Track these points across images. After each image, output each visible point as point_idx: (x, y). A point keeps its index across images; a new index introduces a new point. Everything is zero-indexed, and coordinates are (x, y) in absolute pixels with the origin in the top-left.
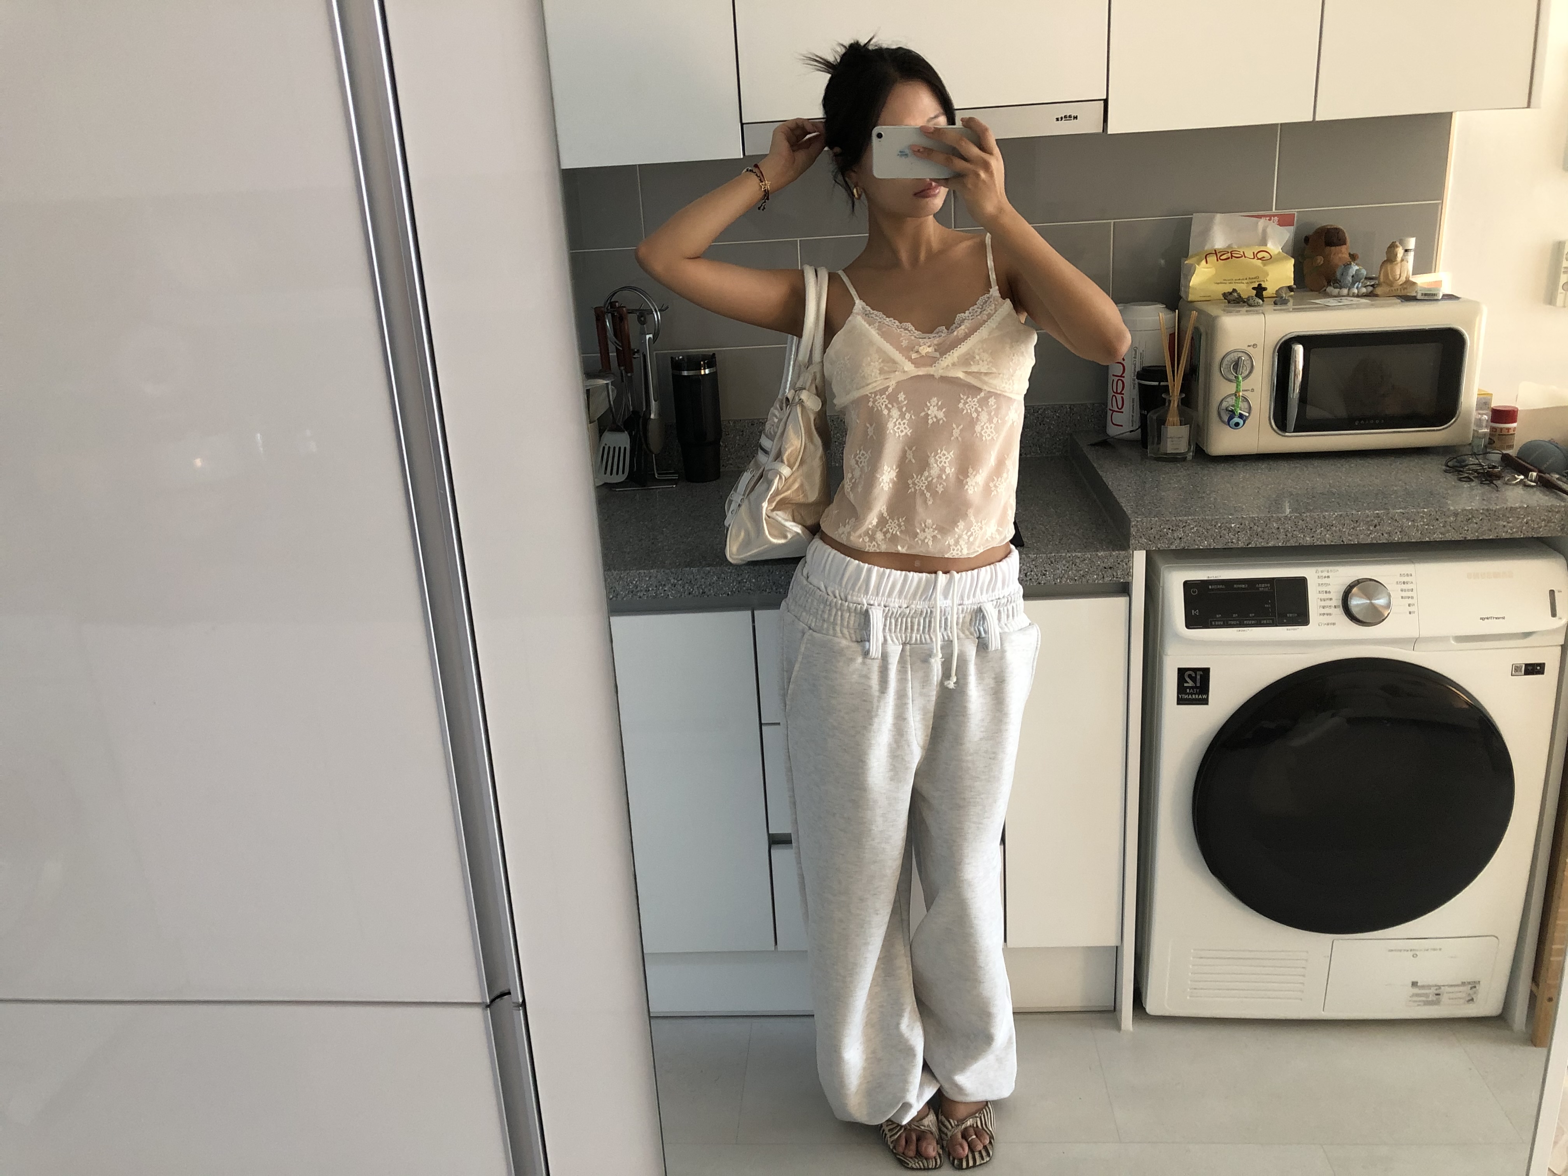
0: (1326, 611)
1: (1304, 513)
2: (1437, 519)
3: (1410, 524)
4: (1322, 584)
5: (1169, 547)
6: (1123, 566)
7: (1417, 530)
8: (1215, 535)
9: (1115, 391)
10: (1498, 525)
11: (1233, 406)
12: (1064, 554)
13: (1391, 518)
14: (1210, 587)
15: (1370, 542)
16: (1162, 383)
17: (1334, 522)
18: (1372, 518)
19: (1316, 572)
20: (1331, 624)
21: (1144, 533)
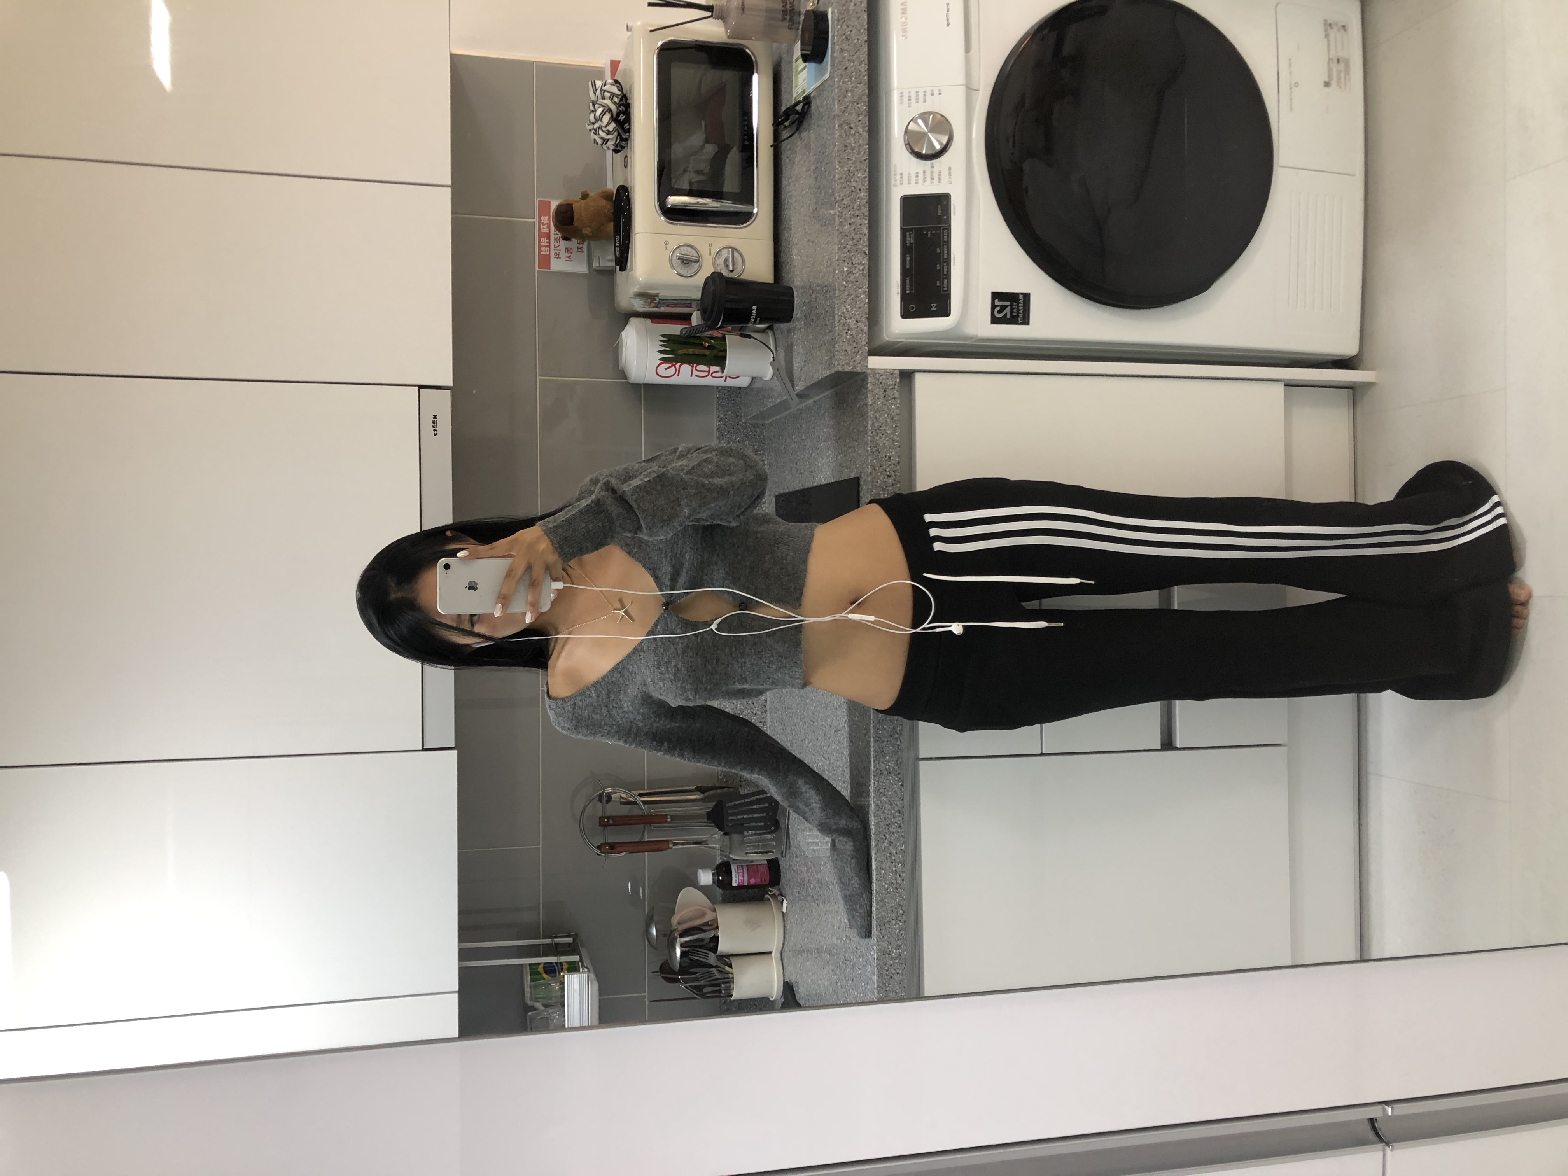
0: (936, 176)
1: (835, 199)
2: (846, 68)
3: (849, 95)
4: (908, 180)
5: (865, 333)
6: (883, 379)
7: (856, 87)
8: (855, 287)
10: (854, 10)
12: (869, 438)
13: (843, 112)
14: (908, 292)
15: (867, 133)
17: (846, 169)
19: (895, 186)
20: (949, 172)
21: (850, 358)
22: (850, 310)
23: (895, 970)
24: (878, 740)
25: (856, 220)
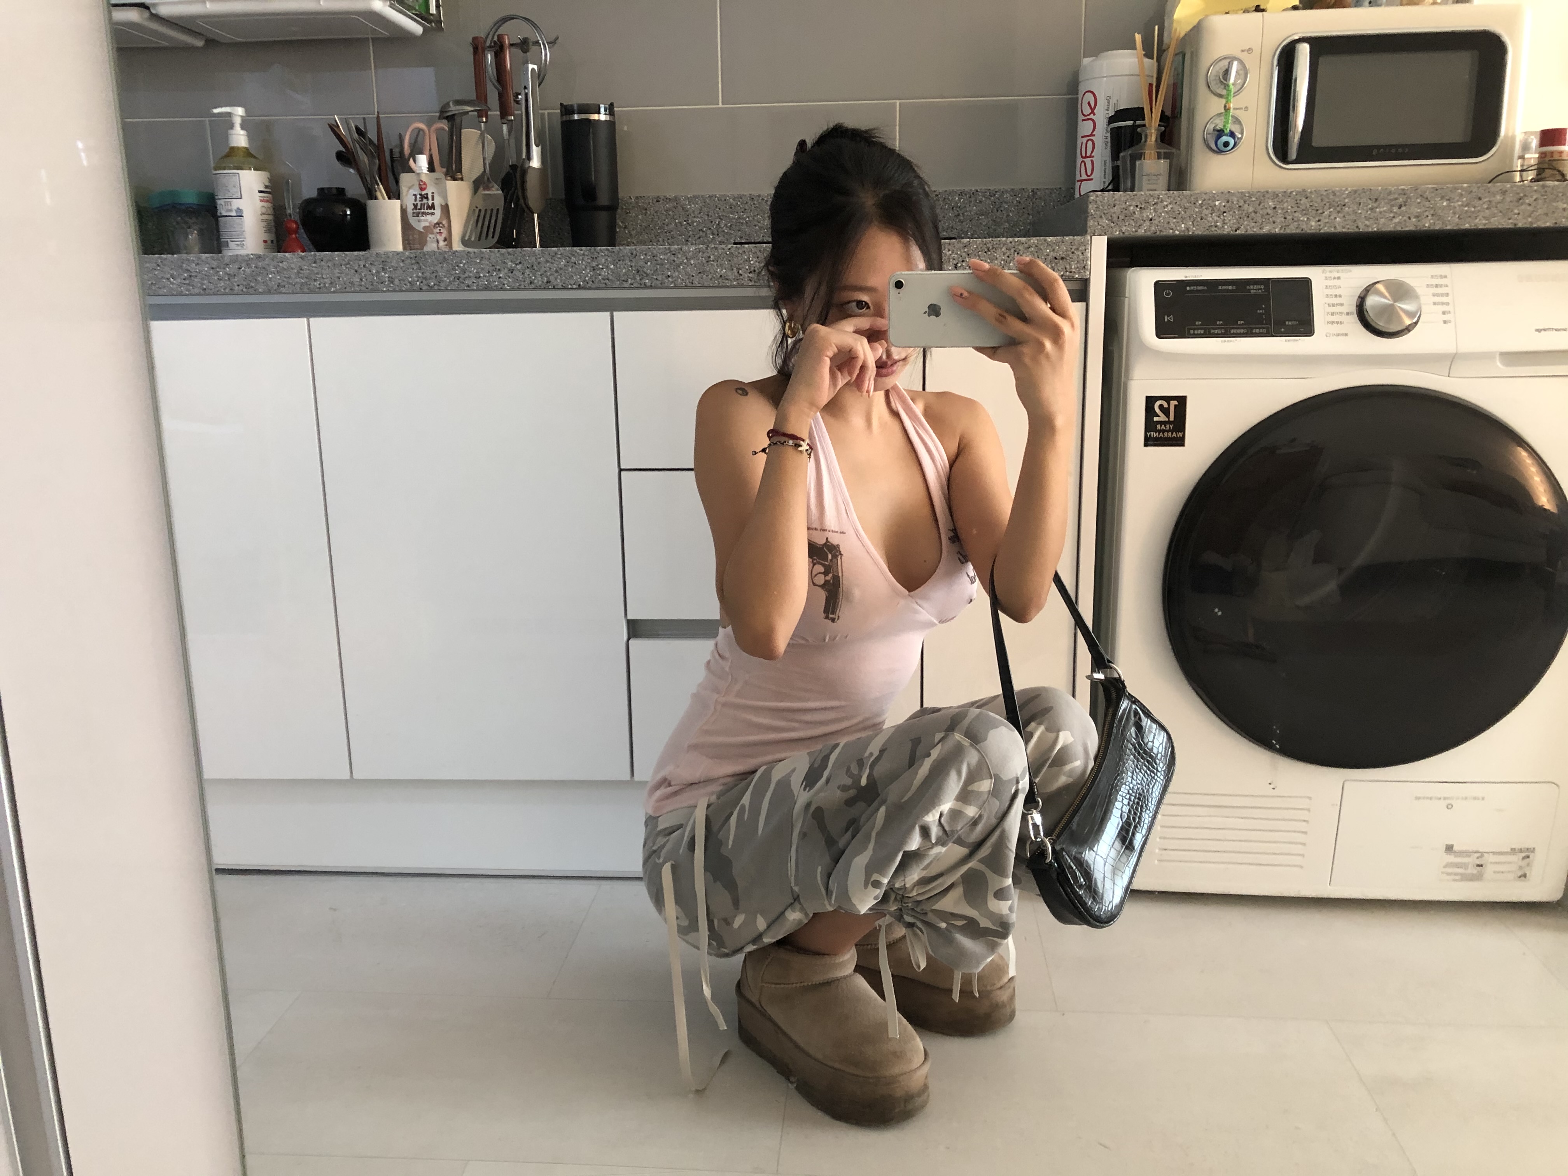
0: (1336, 318)
2: (1480, 199)
3: (1445, 204)
4: (1330, 287)
5: (1136, 231)
6: (1078, 256)
7: (1454, 213)
8: (1195, 216)
9: (1084, 155)
10: (1557, 208)
11: (1221, 126)
13: (1421, 196)
14: (1188, 288)
15: (1392, 229)
16: (1138, 122)
17: (1347, 200)
18: (1396, 196)
19: (1323, 272)
20: (1342, 335)
21: (1105, 212)
22: (1166, 209)
24: (632, 254)
25: (1280, 216)
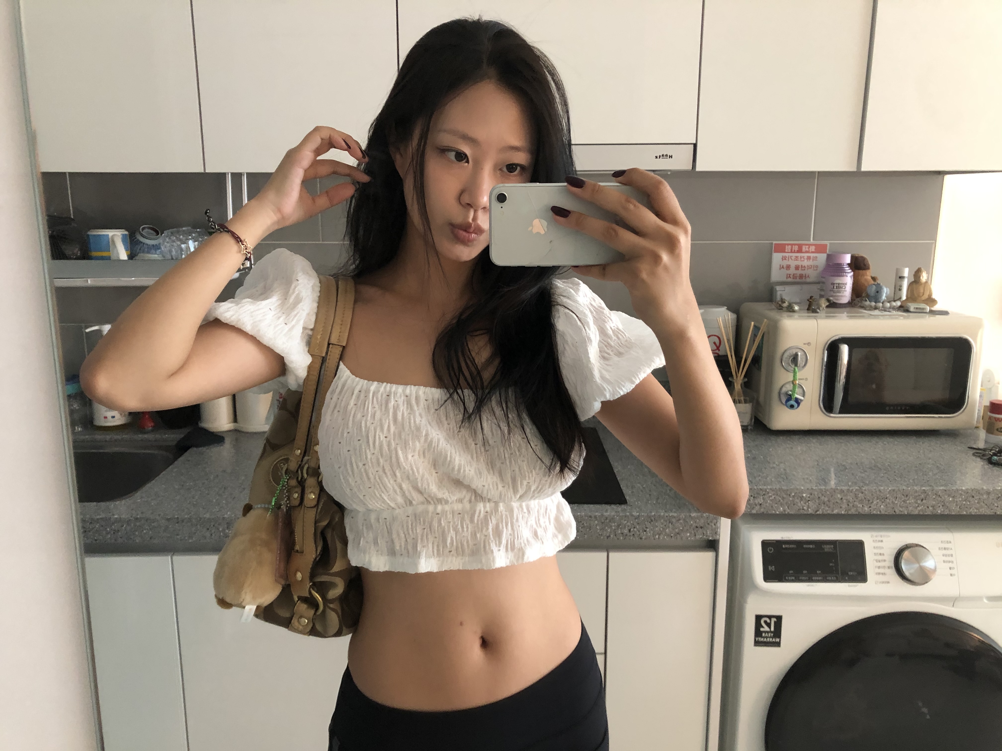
0: (881, 571)
1: (862, 486)
2: (973, 497)
3: (951, 499)
4: (877, 547)
5: (751, 511)
6: (712, 526)
7: (957, 505)
8: (789, 503)
11: (791, 391)
12: (662, 514)
13: (936, 494)
14: (784, 546)
15: (918, 513)
17: (888, 496)
18: (920, 494)
19: (872, 537)
20: (886, 583)
22: (771, 498)
23: (214, 532)
25: (845, 504)
